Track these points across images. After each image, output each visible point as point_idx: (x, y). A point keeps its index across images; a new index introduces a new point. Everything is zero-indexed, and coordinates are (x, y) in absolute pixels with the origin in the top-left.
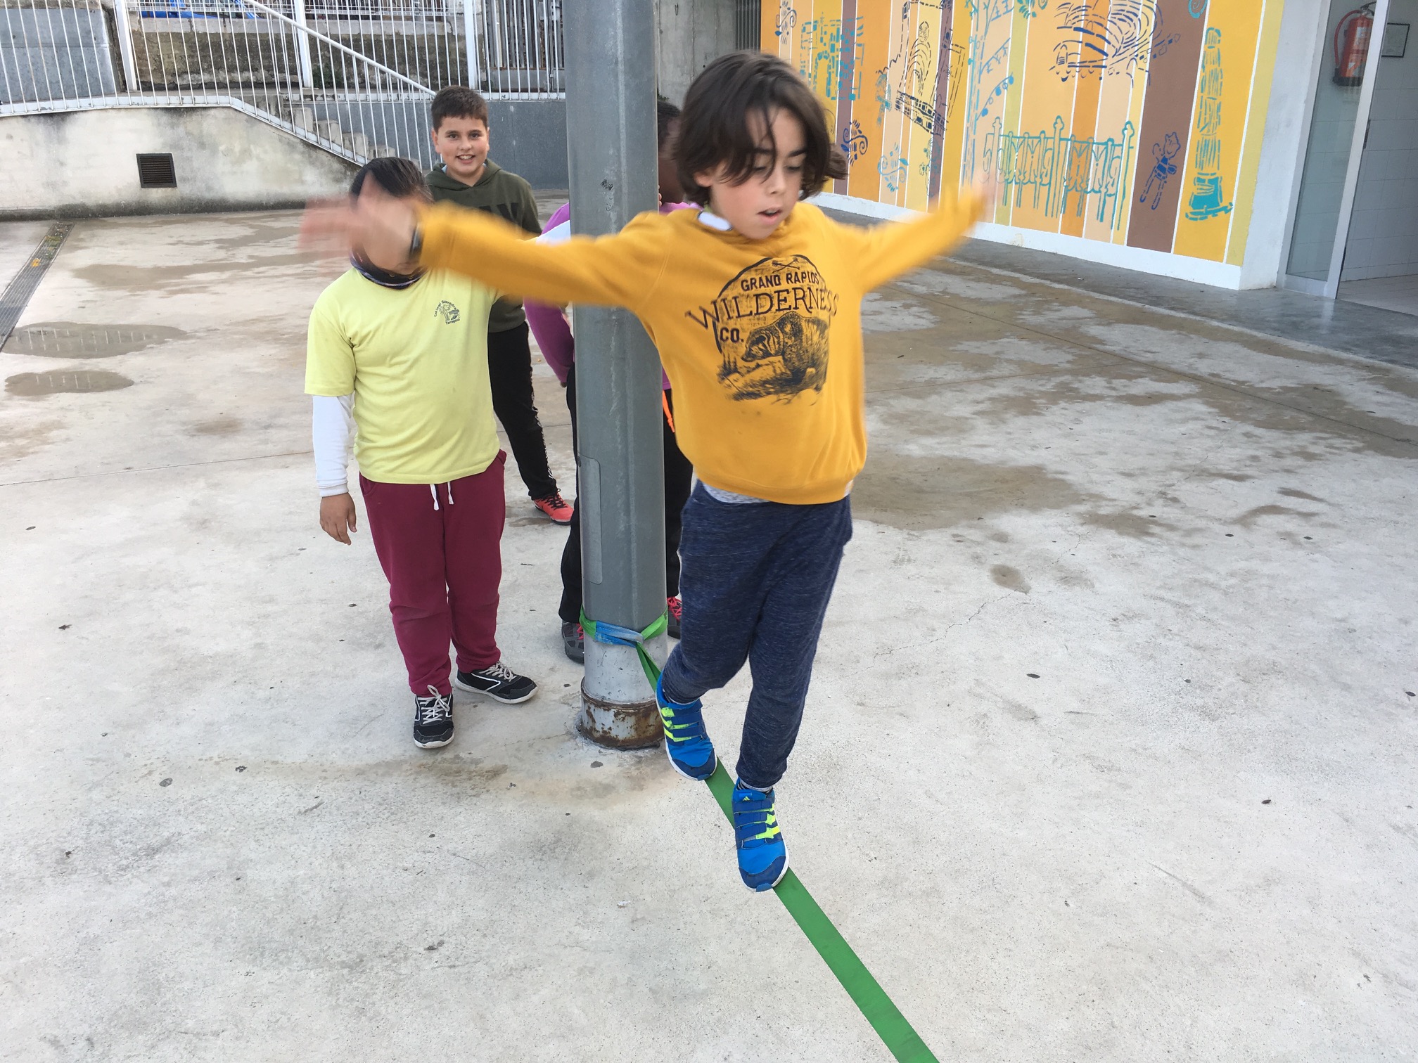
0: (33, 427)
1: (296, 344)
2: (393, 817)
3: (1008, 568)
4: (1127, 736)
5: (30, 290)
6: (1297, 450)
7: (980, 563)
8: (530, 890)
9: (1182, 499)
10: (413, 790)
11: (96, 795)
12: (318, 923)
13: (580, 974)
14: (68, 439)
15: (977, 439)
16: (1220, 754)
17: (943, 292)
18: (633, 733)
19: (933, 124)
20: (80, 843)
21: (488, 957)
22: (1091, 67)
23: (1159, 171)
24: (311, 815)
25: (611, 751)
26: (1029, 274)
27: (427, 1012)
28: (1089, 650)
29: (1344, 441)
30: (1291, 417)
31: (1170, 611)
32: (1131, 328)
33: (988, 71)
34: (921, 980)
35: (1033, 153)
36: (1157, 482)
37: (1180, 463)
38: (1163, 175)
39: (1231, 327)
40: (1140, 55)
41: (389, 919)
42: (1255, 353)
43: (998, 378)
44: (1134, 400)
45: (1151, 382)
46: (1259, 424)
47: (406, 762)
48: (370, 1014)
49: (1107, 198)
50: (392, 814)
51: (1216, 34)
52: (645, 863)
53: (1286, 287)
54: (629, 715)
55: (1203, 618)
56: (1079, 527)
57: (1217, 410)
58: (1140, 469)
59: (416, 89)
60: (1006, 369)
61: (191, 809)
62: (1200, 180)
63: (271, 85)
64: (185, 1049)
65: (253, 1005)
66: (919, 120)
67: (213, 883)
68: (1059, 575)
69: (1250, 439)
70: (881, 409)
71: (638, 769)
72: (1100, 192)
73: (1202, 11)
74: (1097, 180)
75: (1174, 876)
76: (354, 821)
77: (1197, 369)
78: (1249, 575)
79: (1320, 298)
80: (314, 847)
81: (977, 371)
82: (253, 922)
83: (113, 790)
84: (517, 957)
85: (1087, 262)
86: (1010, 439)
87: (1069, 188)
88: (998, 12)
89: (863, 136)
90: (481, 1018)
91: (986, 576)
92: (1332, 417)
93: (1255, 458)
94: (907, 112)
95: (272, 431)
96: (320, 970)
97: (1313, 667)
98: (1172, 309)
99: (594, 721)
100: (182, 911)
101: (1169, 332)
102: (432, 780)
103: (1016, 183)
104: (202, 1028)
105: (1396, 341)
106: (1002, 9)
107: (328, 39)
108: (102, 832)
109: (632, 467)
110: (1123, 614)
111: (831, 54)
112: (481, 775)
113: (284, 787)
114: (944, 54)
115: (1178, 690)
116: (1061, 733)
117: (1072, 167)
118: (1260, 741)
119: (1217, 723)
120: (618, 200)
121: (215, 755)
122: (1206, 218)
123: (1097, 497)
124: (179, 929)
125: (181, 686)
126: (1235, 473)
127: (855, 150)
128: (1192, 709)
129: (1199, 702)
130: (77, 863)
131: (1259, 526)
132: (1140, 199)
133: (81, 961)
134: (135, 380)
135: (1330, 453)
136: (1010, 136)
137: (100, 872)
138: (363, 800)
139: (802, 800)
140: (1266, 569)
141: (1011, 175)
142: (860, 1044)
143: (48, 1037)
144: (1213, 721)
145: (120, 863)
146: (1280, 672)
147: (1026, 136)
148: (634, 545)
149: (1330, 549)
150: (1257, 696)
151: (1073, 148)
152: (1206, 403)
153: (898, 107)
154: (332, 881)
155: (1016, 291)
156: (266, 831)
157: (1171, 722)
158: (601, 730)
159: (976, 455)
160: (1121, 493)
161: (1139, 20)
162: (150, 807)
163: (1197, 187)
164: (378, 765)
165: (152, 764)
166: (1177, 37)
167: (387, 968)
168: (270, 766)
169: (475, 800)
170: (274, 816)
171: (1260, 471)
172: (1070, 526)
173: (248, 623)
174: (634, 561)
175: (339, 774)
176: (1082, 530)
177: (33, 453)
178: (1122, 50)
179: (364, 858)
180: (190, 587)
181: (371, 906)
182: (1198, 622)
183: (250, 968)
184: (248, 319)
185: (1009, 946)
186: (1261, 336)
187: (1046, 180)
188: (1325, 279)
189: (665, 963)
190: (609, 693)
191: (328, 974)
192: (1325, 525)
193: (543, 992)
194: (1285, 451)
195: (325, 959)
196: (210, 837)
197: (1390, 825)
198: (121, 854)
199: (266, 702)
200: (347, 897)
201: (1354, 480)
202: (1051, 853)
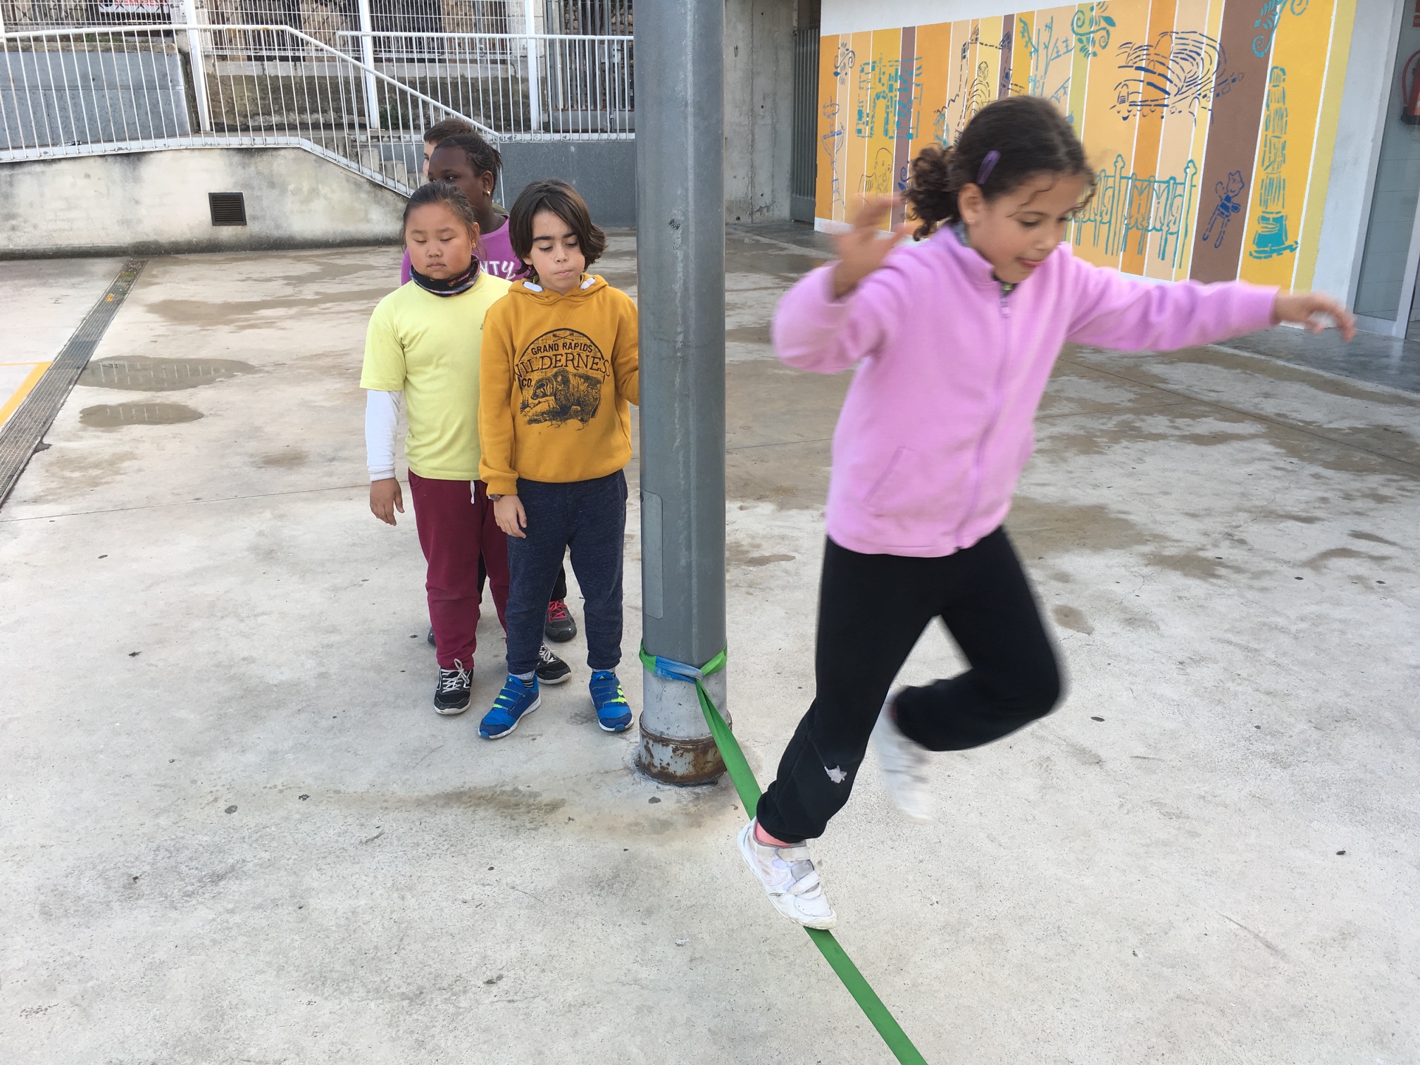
0: (106, 457)
2: (452, 849)
3: (1070, 608)
4: (1195, 782)
5: (104, 324)
6: (1370, 492)
8: (588, 925)
9: (1248, 539)
10: (473, 822)
11: (163, 821)
12: (379, 954)
13: (638, 1013)
14: (140, 470)
15: (1038, 477)
16: (1292, 802)
18: (691, 769)
20: (147, 868)
21: (547, 992)
22: (1152, 106)
23: (1221, 210)
24: (372, 845)
25: (668, 787)
27: (486, 1047)
28: (1155, 694)
30: (1362, 459)
31: (1239, 655)
32: (1192, 367)
34: (986, 1028)
36: (1222, 523)
37: (1247, 504)
38: (1226, 213)
39: (1297, 367)
40: (1203, 94)
41: (448, 951)
42: (1322, 393)
43: (1057, 416)
44: (1199, 440)
45: (1215, 422)
46: (1327, 465)
47: (464, 793)
48: (429, 1047)
49: (1169, 236)
50: (452, 845)
51: (1280, 73)
52: (704, 901)
54: (687, 751)
55: (1273, 663)
56: (1143, 568)
57: (1284, 451)
58: (1205, 510)
60: (1066, 408)
61: (255, 836)
62: (1264, 219)
63: (339, 126)
65: (314, 1034)
67: (276, 912)
68: (1123, 616)
69: (1319, 481)
71: (695, 806)
72: (1161, 230)
73: (1266, 50)
74: (1158, 218)
75: (1245, 928)
76: (414, 852)
77: (1262, 409)
78: (1319, 619)
79: (1389, 338)
80: (375, 877)
82: (315, 951)
83: (180, 816)
84: (576, 993)
86: (1071, 478)
87: (1130, 226)
88: (1058, 52)
92: (1403, 459)
93: (1324, 500)
95: (336, 464)
96: (381, 1001)
97: (1388, 714)
98: (1236, 348)
99: (652, 756)
100: (245, 939)
101: (1233, 371)
102: (491, 811)
104: (264, 1056)
106: (1062, 49)
107: (395, 82)
108: (169, 858)
109: (693, 502)
110: (1189, 658)
111: (890, 94)
112: (539, 809)
113: (346, 817)
115: (1247, 736)
116: (1127, 778)
117: (1133, 204)
118: (1334, 790)
119: (1290, 771)
120: (685, 240)
121: (279, 782)
122: (1271, 256)
123: (1160, 538)
124: (242, 957)
125: (246, 713)
126: (1304, 514)
128: (1264, 756)
129: (1270, 749)
130: (144, 888)
131: (1330, 569)
132: (1202, 237)
133: (147, 986)
134: (205, 413)
135: (1402, 496)
137: (166, 897)
138: (423, 831)
139: (862, 841)
140: (1337, 613)
144: (1285, 768)
145: (186, 889)
146: (1353, 719)
148: (694, 581)
149: (1404, 594)
150: (1330, 744)
151: (1134, 186)
152: (1270, 444)
154: (392, 912)
156: (328, 860)
157: (1241, 769)
158: (659, 766)
160: (1186, 534)
161: (1202, 59)
162: (215, 833)
163: (1261, 225)
164: (437, 797)
165: (217, 791)
166: (1241, 76)
167: (446, 1001)
168: (332, 795)
169: (533, 833)
170: (336, 845)
171: (1329, 513)
172: (1133, 567)
173: (312, 653)
174: (694, 596)
175: (401, 804)
176: (1147, 570)
177: (106, 483)
178: (1183, 90)
179: (425, 889)
180: (256, 616)
181: (431, 938)
182: (1268, 667)
183: (311, 997)
184: (314, 354)
185: (1076, 996)
186: (1328, 375)
187: (1106, 219)
188: (1394, 320)
189: (724, 1003)
190: (668, 729)
191: (388, 1006)
192: (1398, 569)
193: (601, 1030)
194: (1355, 494)
195: (386, 990)
196: (273, 865)
198: (187, 880)
199: (329, 732)
200: (407, 928)
202: (1118, 901)
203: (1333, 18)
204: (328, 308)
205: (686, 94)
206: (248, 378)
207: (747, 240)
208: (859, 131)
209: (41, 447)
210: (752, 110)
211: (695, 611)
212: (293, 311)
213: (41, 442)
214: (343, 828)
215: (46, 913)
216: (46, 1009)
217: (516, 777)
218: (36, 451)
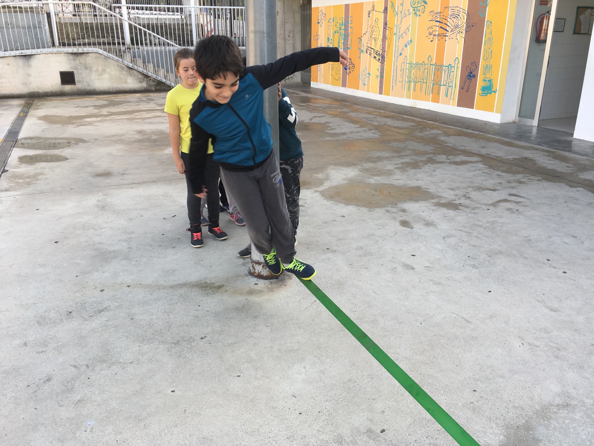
0: (32, 174)
1: (130, 144)
2: (185, 301)
3: (406, 221)
4: (446, 274)
5: (21, 125)
7: (396, 219)
8: (235, 321)
9: (471, 196)
10: (191, 292)
11: (77, 295)
12: (162, 332)
14: (46, 179)
15: (396, 177)
16: (478, 279)
17: (384, 124)
19: (380, 59)
20: (74, 309)
21: (222, 340)
22: (442, 36)
23: (468, 77)
25: (261, 280)
26: (419, 118)
27: (202, 356)
28: (434, 247)
29: (535, 177)
30: (516, 169)
31: (464, 234)
32: (457, 137)
33: (402, 38)
35: (420, 70)
36: (463, 192)
37: (472, 185)
38: (470, 78)
39: (496, 137)
40: (461, 32)
41: (186, 330)
42: (504, 146)
43: (405, 156)
44: (456, 163)
45: (463, 157)
46: (503, 171)
47: (187, 284)
48: (183, 357)
49: (449, 87)
50: (184, 299)
51: (490, 23)
52: (275, 313)
53: (518, 122)
55: (476, 236)
56: (432, 207)
57: (487, 167)
58: (457, 187)
59: (173, 45)
60: (408, 152)
61: (112, 299)
62: (484, 80)
63: (114, 44)
64: (120, 367)
65: (142, 355)
66: (375, 57)
67: (124, 320)
68: (424, 223)
69: (499, 177)
70: (359, 167)
71: (271, 285)
72: (446, 85)
73: (484, 14)
74: (445, 81)
75: (458, 315)
76: (171, 302)
77: (481, 152)
78: (494, 222)
79: (532, 126)
80: (158, 310)
81: (396, 153)
82: (139, 331)
83: (83, 293)
84: (232, 340)
85: (441, 113)
86: (408, 177)
87: (434, 84)
88: (405, 14)
89: (353, 64)
90: (221, 357)
91: (398, 224)
92: (532, 169)
93: (500, 183)
94: (370, 54)
95: (125, 176)
96: (164, 345)
97: (514, 252)
98: (473, 130)
99: (255, 269)
100: (114, 329)
101: (471, 139)
102: (197, 289)
103: (413, 82)
104: (126, 362)
105: (559, 142)
106: (407, 14)
107: (137, 25)
108: (82, 306)
110: (447, 236)
111: (340, 31)
112: (215, 288)
113: (145, 292)
114: (384, 31)
115: (465, 259)
116: (422, 273)
117: (435, 75)
118: (493, 275)
119: (478, 269)
121: (118, 282)
122: (487, 95)
123: (440, 197)
124: (113, 334)
125: (103, 260)
126: (493, 188)
127: (350, 69)
128: (470, 265)
129: (472, 263)
130: (74, 315)
131: (500, 206)
132: (462, 88)
133: (80, 343)
134: (68, 158)
135: (529, 181)
136: (411, 63)
137: (83, 317)
138: (174, 295)
139: (330, 294)
140: (500, 220)
141: (412, 79)
142: (349, 363)
143: (73, 365)
145: (90, 315)
146: (502, 254)
147: (417, 63)
149: (525, 214)
150: (493, 261)
151: (435, 68)
152: (483, 164)
153: (367, 52)
154: (165, 319)
155: (413, 124)
156: (140, 305)
157: (462, 270)
158: (257, 273)
159: (395, 183)
160: (449, 195)
161: (460, 18)
162: (97, 298)
163: (483, 83)
164: (177, 285)
165: (96, 285)
166: (475, 24)
167: (187, 344)
168: (139, 285)
169: (213, 295)
170: (142, 301)
171: (502, 188)
172: (429, 207)
173: (125, 241)
175: (164, 287)
176: (434, 208)
177: (33, 184)
178: (454, 30)
179: (176, 312)
180: (101, 229)
181: (179, 326)
182: (474, 238)
183: (140, 345)
184: (110, 135)
185: (401, 336)
186: (507, 140)
187: (425, 81)
188: (533, 119)
190: (260, 259)
191: (167, 346)
192: (523, 206)
193: (242, 350)
194: (512, 181)
195: (166, 342)
196: (121, 307)
197: (536, 300)
198: (89, 312)
199: (135, 265)
200: (171, 324)
201: (537, 191)
202: (417, 309)
203: (509, 1)
204: (113, 118)
205: (264, 29)
206: (85, 144)
209: (4, 171)
210: (285, 38)
212: (99, 119)
213: (4, 169)
214: (145, 295)
215: (39, 323)
216: (45, 351)
217: (205, 278)
218: (2, 172)
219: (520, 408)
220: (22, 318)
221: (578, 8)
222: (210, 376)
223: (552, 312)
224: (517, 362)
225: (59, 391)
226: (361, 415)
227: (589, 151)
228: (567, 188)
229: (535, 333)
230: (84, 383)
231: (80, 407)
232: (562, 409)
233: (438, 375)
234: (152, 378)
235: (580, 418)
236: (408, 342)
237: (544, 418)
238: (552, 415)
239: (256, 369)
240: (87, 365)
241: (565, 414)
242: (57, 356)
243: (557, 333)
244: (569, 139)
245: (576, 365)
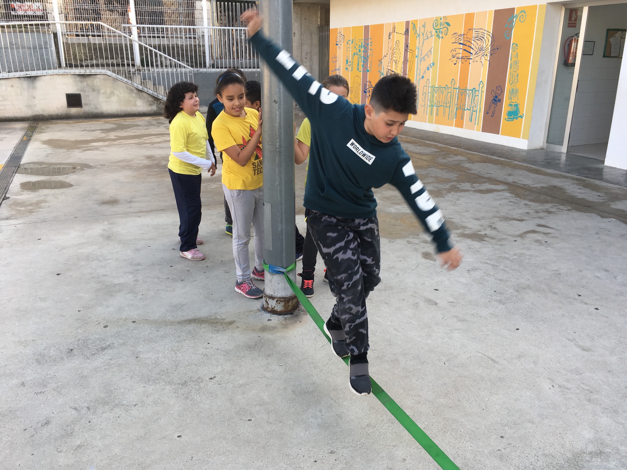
0: (34, 202)
1: (139, 170)
2: (193, 337)
3: (428, 253)
4: (470, 310)
5: (24, 149)
6: (545, 210)
7: (417, 251)
9: (497, 227)
10: (200, 329)
11: (79, 331)
12: (169, 371)
13: (266, 386)
14: (49, 207)
16: (505, 315)
18: (283, 308)
20: (76, 346)
21: (232, 381)
22: (466, 59)
23: (494, 101)
25: (274, 316)
26: (441, 143)
27: (211, 398)
28: (458, 281)
29: (564, 207)
30: (544, 198)
31: (490, 267)
32: (482, 164)
33: (424, 60)
35: (443, 94)
36: (488, 222)
37: (498, 215)
38: (495, 103)
39: (522, 164)
40: (485, 54)
41: (195, 370)
42: (531, 174)
44: (481, 192)
45: (489, 185)
46: (530, 200)
47: (196, 319)
48: (190, 399)
49: (473, 112)
51: (516, 46)
52: (289, 352)
53: (546, 148)
54: (282, 301)
55: (503, 270)
56: (456, 238)
57: (514, 195)
58: (482, 217)
59: (184, 67)
60: (430, 180)
61: (116, 335)
63: (123, 65)
64: (124, 410)
65: (147, 396)
67: (128, 359)
69: (527, 206)
70: (379, 195)
71: (285, 321)
72: (470, 110)
73: (510, 37)
74: (469, 105)
75: (484, 355)
76: (179, 339)
77: (507, 180)
78: (522, 254)
79: (561, 153)
80: (165, 347)
82: (144, 371)
83: (86, 329)
84: (243, 381)
85: (465, 139)
88: (428, 36)
90: (231, 400)
91: (420, 256)
92: (560, 198)
93: (528, 213)
95: (132, 204)
96: (171, 386)
97: (543, 286)
98: (499, 157)
99: (268, 304)
100: (117, 368)
101: (497, 166)
102: (207, 325)
103: (436, 106)
104: (129, 404)
105: (589, 169)
106: (429, 36)
107: (147, 46)
108: (84, 343)
109: (283, 206)
110: (472, 269)
111: (359, 53)
112: (226, 324)
113: (151, 328)
114: (406, 53)
115: (491, 294)
116: (446, 309)
117: (459, 99)
118: (521, 311)
119: (505, 305)
120: (279, 107)
121: (123, 317)
122: (513, 120)
123: (464, 227)
124: (117, 373)
125: (107, 294)
126: (520, 218)
128: (496, 301)
129: (499, 298)
130: (75, 353)
131: (527, 237)
132: (486, 113)
134: (74, 184)
136: (433, 87)
137: (85, 356)
138: (181, 332)
140: (528, 253)
141: (434, 103)
142: (368, 406)
143: (73, 407)
144: (503, 304)
145: (92, 353)
146: (530, 288)
147: (440, 87)
148: (284, 236)
149: (554, 246)
150: (521, 296)
151: (459, 92)
152: (510, 193)
155: (436, 150)
156: (146, 342)
157: (488, 305)
158: (271, 308)
160: (474, 226)
161: (485, 40)
162: (101, 334)
163: (509, 107)
164: (185, 321)
165: (99, 320)
166: (500, 47)
167: (195, 385)
168: (145, 321)
169: (224, 332)
170: (148, 337)
171: (529, 218)
173: (131, 273)
174: (284, 242)
175: (172, 323)
176: (458, 239)
177: (36, 212)
178: (478, 52)
179: (184, 350)
180: (106, 260)
181: (187, 366)
182: (501, 271)
183: (145, 385)
184: (118, 160)
185: (423, 377)
186: (534, 167)
187: (448, 105)
188: (562, 145)
189: (297, 383)
190: (274, 293)
191: (174, 387)
192: (553, 237)
193: (253, 392)
194: (540, 211)
195: (172, 382)
196: (125, 344)
197: (567, 338)
198: (92, 350)
199: (141, 300)
200: (178, 363)
201: (566, 221)
202: (440, 348)
203: (536, 23)
204: (121, 142)
206: (90, 170)
207: (300, 114)
208: (347, 69)
209: (5, 198)
210: (301, 60)
211: (284, 247)
212: (106, 143)
213: (5, 196)
214: (151, 332)
215: (38, 362)
216: (44, 392)
217: (216, 313)
218: (3, 200)
219: (551, 456)
220: (21, 355)
221: (608, 30)
222: (219, 419)
223: (584, 352)
224: (547, 405)
225: (58, 436)
226: (381, 463)
227: (622, 179)
228: (599, 218)
229: (566, 375)
230: (84, 427)
231: (80, 453)
232: (595, 457)
233: (463, 420)
234: (157, 421)
235: (614, 467)
236: (431, 384)
237: (576, 467)
238: (585, 464)
239: (269, 412)
240: (88, 408)
241: (598, 462)
242: (56, 397)
243: (589, 374)
244: (600, 166)
245: (610, 409)
